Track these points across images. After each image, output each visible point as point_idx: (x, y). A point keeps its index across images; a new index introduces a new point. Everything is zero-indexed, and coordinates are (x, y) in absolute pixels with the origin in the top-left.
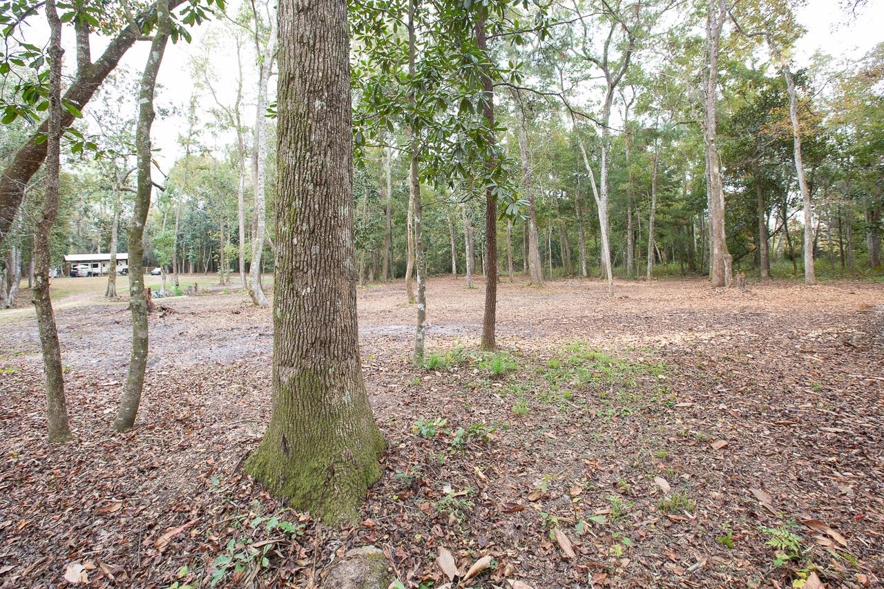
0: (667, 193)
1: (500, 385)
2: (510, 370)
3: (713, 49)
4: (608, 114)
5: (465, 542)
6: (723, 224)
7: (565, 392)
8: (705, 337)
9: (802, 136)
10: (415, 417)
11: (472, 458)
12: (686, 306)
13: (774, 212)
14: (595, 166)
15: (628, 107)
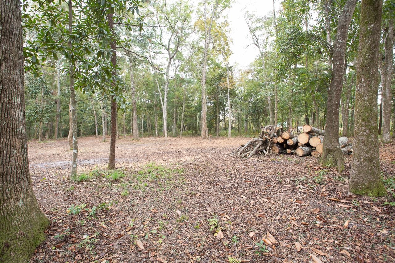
0: (189, 104)
1: (116, 184)
2: (121, 177)
3: (206, 52)
4: (168, 70)
5: (93, 258)
6: (206, 116)
7: (145, 184)
8: (198, 157)
9: (230, 89)
10: (70, 206)
11: (100, 219)
12: (193, 147)
13: (221, 113)
14: (163, 91)
15: (176, 68)
